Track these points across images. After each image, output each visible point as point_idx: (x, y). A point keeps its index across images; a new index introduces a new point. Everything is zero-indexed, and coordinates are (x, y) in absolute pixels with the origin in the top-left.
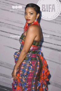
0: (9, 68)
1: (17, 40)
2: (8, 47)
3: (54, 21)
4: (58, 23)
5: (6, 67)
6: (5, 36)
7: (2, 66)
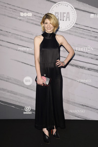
0: (17, 84)
1: (25, 52)
2: (15, 60)
3: (69, 32)
4: (72, 34)
5: (13, 83)
6: (12, 49)
7: (9, 82)
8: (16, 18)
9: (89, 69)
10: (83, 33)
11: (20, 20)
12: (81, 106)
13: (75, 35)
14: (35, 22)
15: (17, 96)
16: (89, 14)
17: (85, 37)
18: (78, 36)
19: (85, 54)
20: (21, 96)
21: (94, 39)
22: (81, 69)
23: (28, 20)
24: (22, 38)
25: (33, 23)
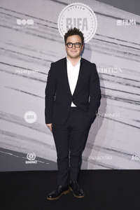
8: (10, 28)
9: (116, 99)
10: (108, 47)
11: (17, 30)
12: (106, 150)
13: (96, 51)
14: (38, 34)
15: (16, 139)
16: (114, 20)
17: (110, 53)
18: (100, 52)
19: (110, 78)
20: (21, 139)
21: (122, 55)
23: (29, 31)
24: (21, 56)
25: (35, 35)
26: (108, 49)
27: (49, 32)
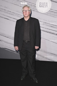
8: (18, 5)
9: (56, 35)
10: (55, 14)
11: (20, 6)
12: (51, 54)
13: (50, 16)
17: (55, 17)
18: (52, 16)
19: (55, 26)
22: (52, 34)
26: (55, 15)
27: (32, 7)
